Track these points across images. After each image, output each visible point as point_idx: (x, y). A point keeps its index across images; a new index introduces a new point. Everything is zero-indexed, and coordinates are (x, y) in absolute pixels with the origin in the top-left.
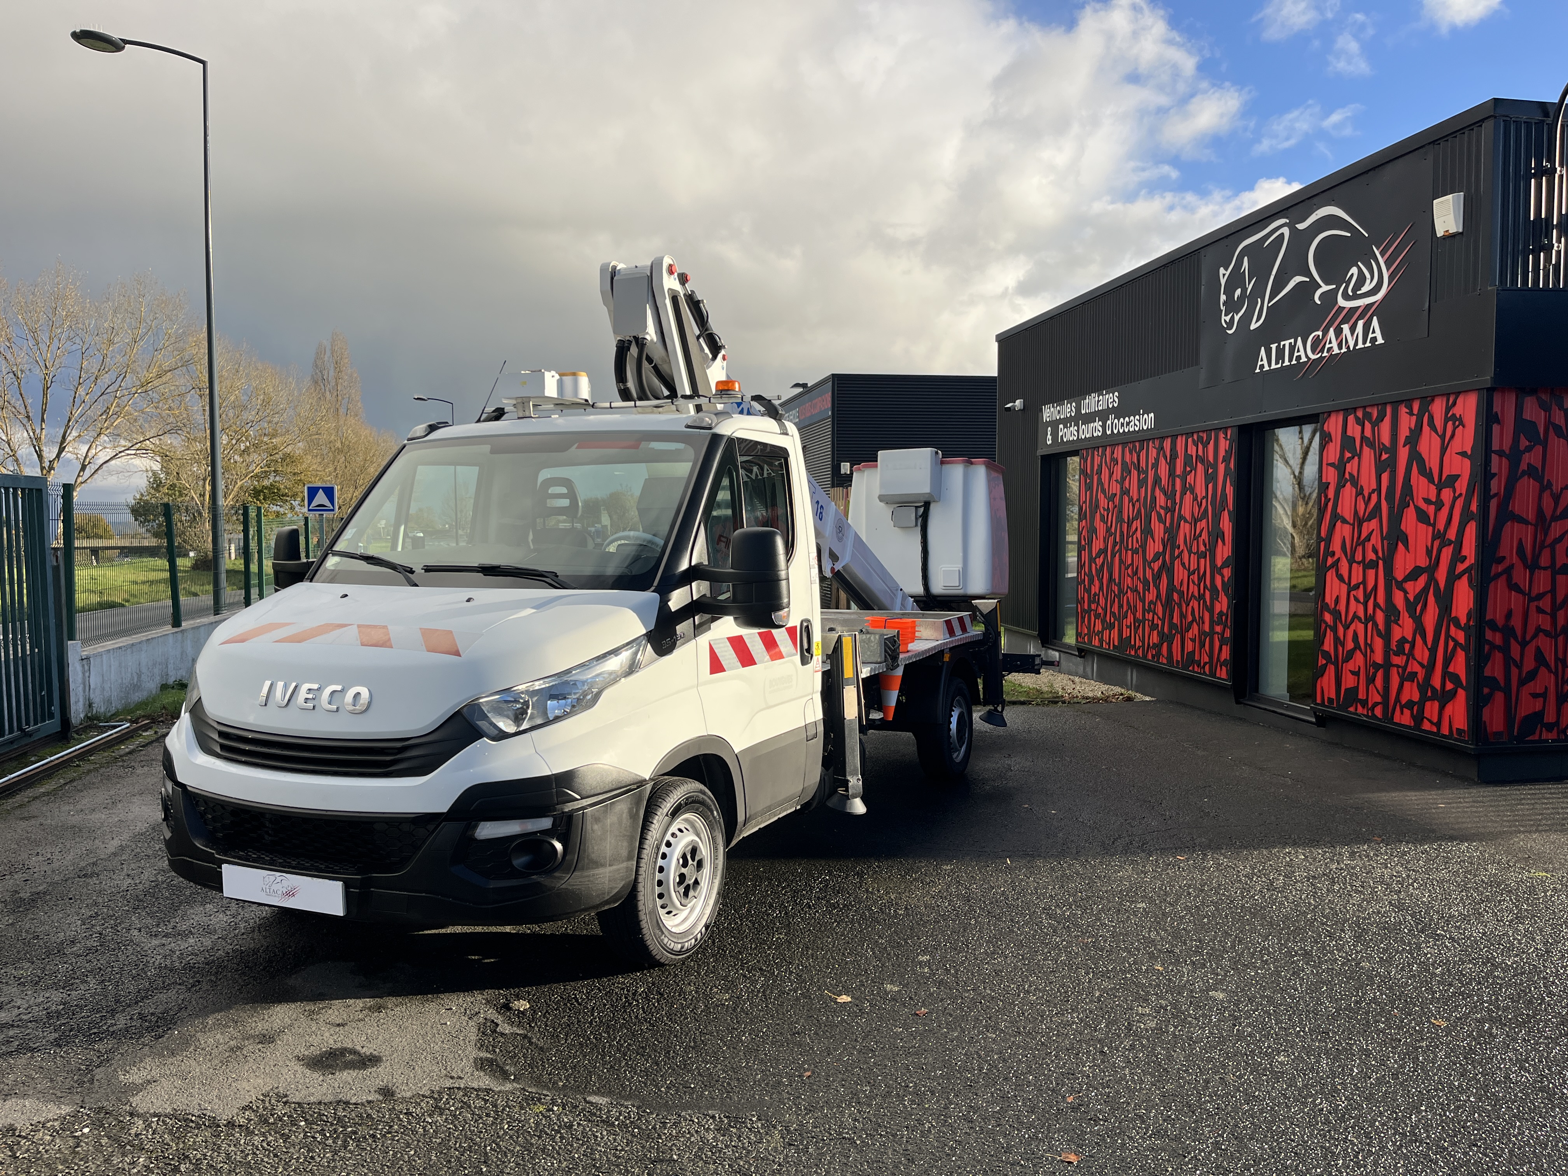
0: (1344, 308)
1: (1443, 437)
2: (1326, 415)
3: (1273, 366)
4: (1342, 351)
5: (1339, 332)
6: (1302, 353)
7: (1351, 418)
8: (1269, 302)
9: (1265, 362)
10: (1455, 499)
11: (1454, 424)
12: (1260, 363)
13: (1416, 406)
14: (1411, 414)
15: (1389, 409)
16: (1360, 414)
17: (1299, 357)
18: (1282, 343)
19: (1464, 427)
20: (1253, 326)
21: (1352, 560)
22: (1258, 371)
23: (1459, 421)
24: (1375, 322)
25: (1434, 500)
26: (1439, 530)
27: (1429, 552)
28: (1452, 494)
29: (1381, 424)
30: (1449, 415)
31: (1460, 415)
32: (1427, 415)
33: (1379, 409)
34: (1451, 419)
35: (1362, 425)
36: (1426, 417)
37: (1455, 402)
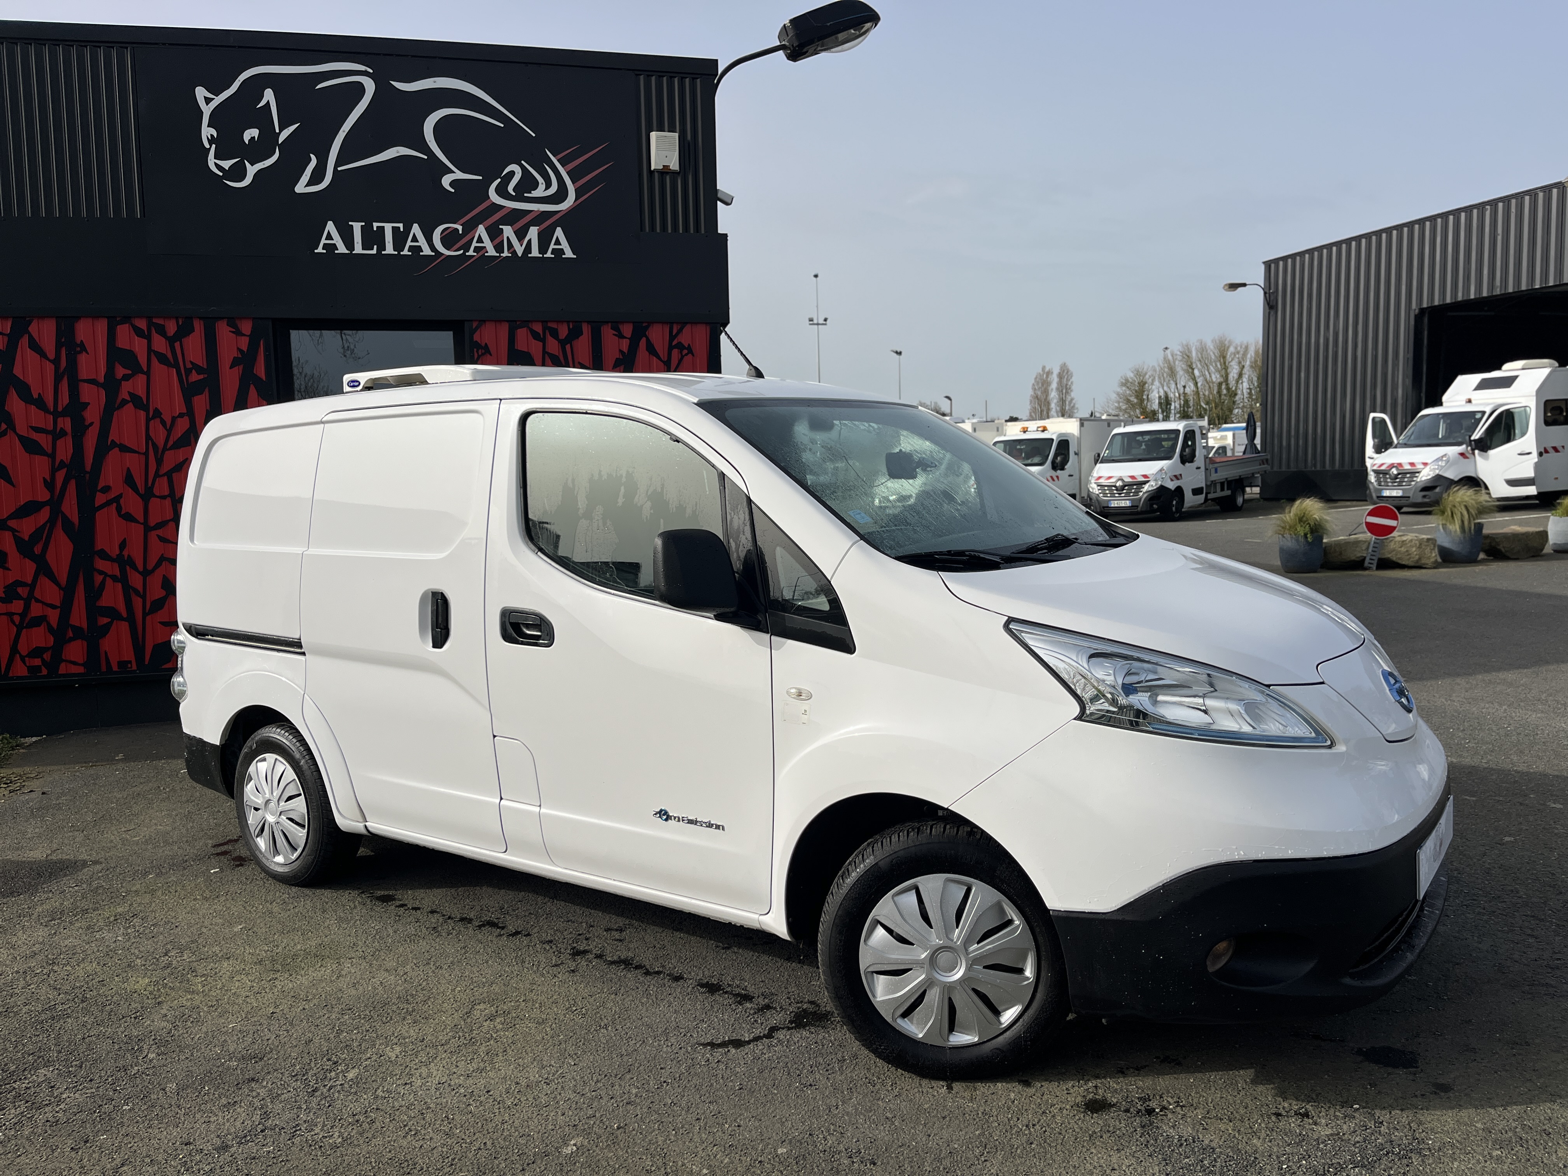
0: (502, 207)
1: (667, 363)
2: (475, 325)
3: (358, 249)
4: (503, 255)
5: (494, 233)
6: (422, 242)
7: (522, 334)
8: (337, 165)
9: (337, 240)
11: (681, 351)
12: (323, 241)
13: (627, 330)
14: (621, 336)
15: (586, 328)
16: (538, 328)
17: (417, 250)
18: (375, 225)
19: (693, 355)
20: (301, 188)
22: (320, 250)
24: (559, 233)
29: (575, 343)
30: (674, 343)
31: (689, 345)
32: (644, 340)
33: (571, 327)
34: (676, 346)
35: (543, 341)
36: (643, 342)
37: (680, 331)
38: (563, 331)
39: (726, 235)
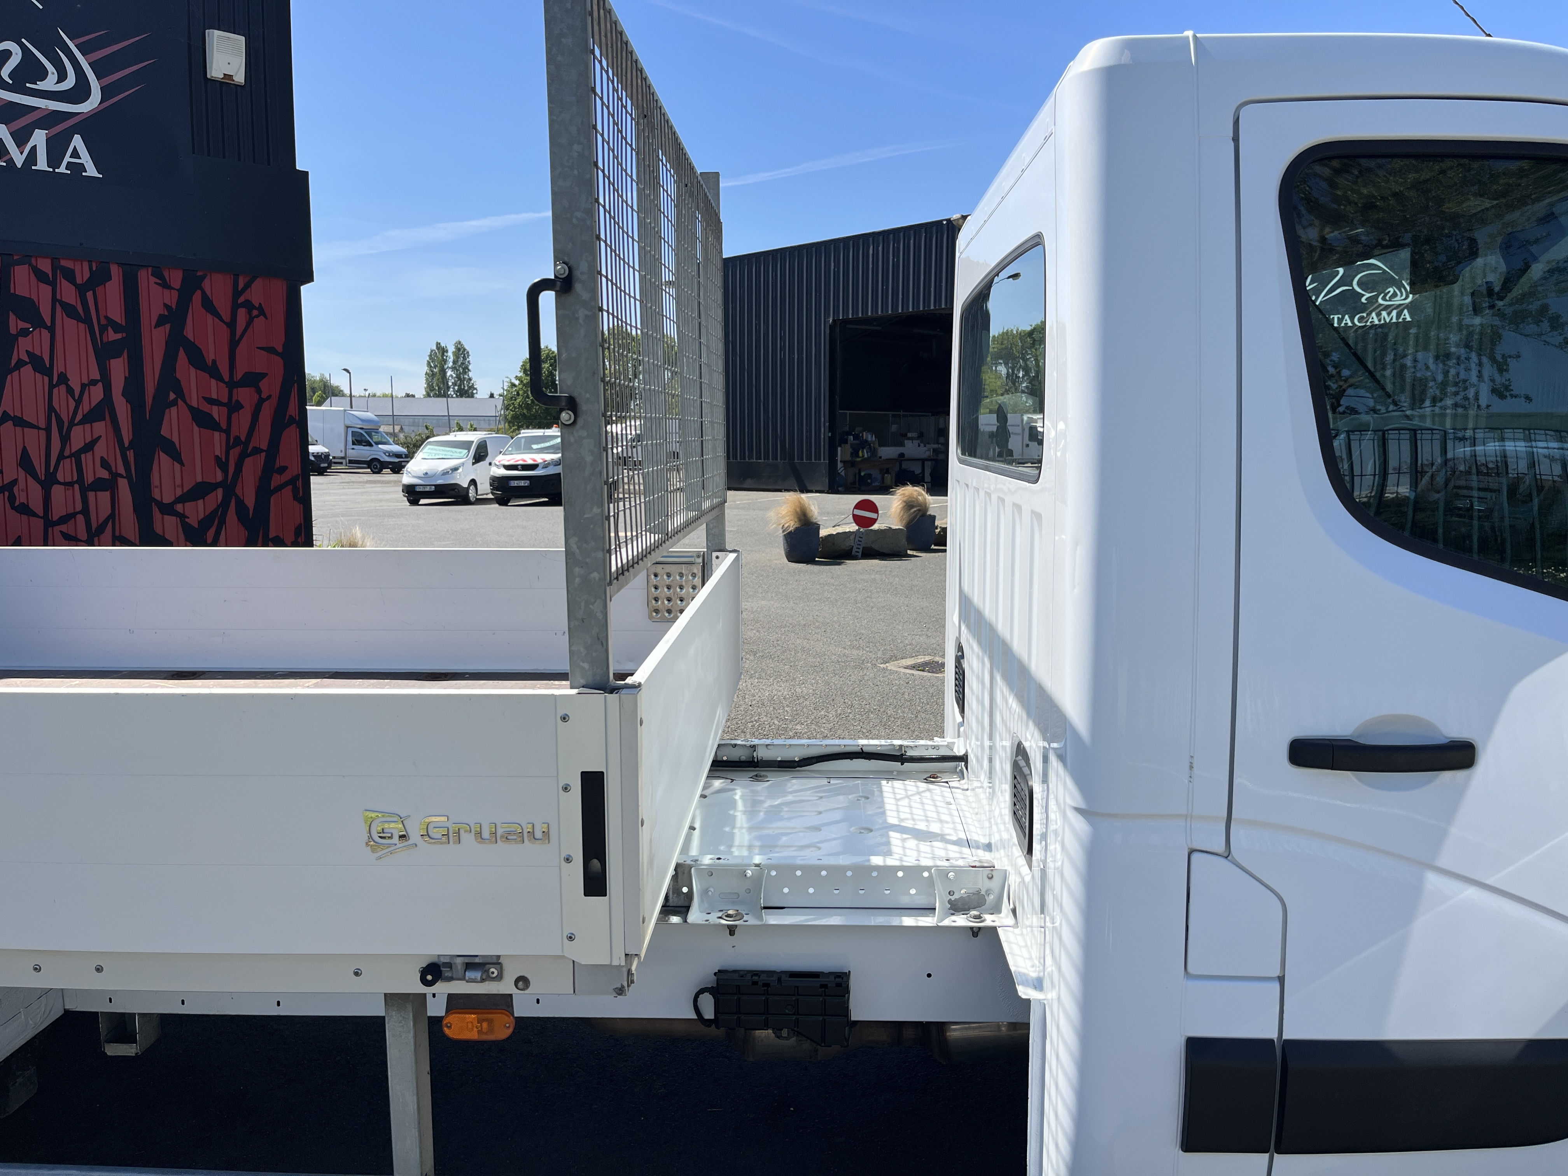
1: (231, 325)
7: (21, 273)
10: (261, 401)
11: (250, 313)
13: (176, 278)
14: (166, 286)
15: (115, 272)
16: (45, 266)
19: (266, 318)
21: (48, 482)
23: (256, 311)
25: (225, 400)
26: (237, 438)
27: (222, 464)
28: (256, 397)
29: (99, 290)
30: (241, 300)
31: (260, 304)
32: (198, 293)
33: (94, 269)
34: (242, 305)
35: (53, 284)
36: (197, 296)
37: (248, 286)
38: (83, 273)
39: (306, 174)
